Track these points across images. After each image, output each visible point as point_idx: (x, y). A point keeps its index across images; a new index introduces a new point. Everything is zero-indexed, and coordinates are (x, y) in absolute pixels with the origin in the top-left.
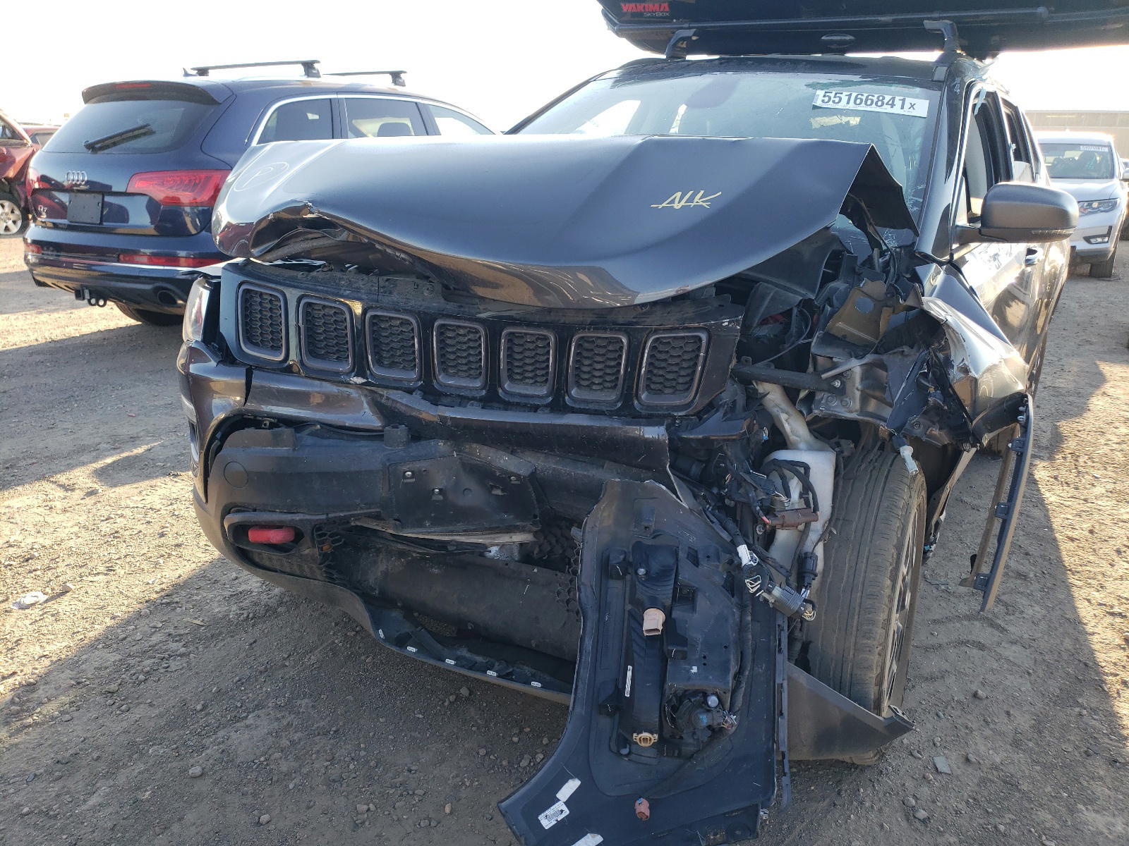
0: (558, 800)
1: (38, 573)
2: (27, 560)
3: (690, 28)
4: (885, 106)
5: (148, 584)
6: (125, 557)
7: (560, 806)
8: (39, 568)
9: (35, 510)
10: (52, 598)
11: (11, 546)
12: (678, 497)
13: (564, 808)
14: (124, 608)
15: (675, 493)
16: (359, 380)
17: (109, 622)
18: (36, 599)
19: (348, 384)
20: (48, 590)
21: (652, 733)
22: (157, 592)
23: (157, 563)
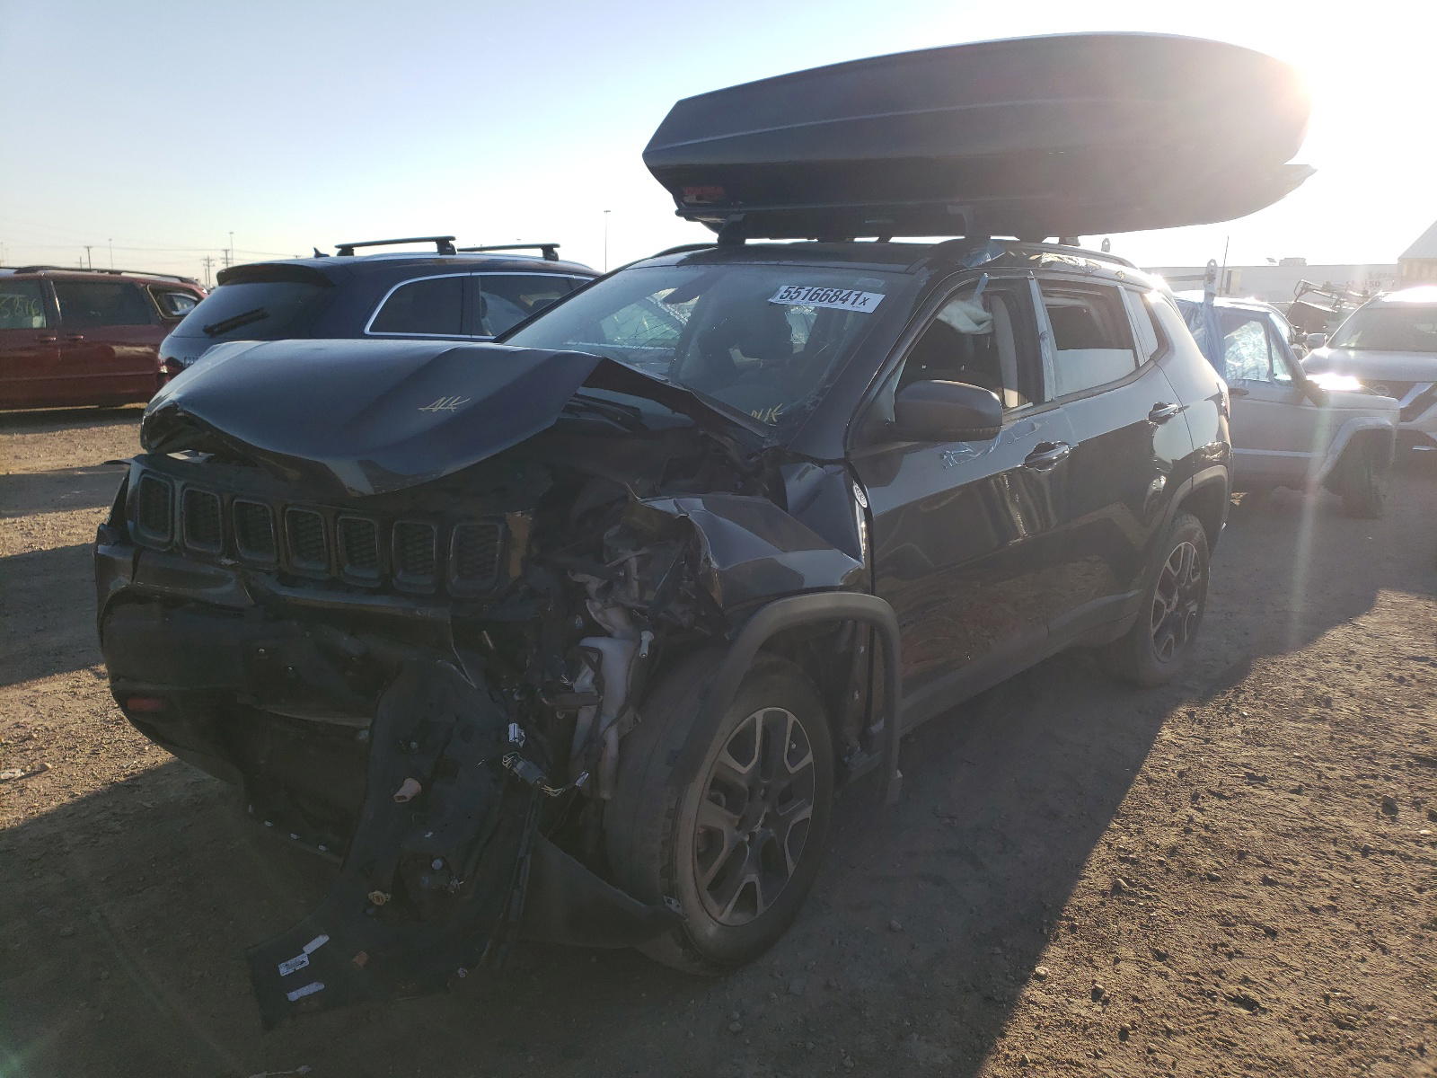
0: (304, 952)
1: (28, 752)
2: (25, 740)
3: (739, 213)
4: (837, 301)
5: (123, 767)
6: (116, 742)
7: (304, 958)
8: (31, 748)
9: (60, 696)
10: (28, 776)
11: (18, 727)
12: (467, 677)
13: (306, 959)
14: (86, 789)
15: (465, 674)
16: (229, 562)
17: (66, 800)
18: (12, 775)
19: (220, 565)
20: (28, 768)
21: (385, 893)
22: (125, 776)
23: (143, 749)
